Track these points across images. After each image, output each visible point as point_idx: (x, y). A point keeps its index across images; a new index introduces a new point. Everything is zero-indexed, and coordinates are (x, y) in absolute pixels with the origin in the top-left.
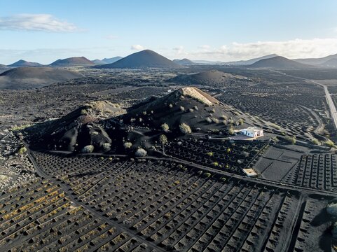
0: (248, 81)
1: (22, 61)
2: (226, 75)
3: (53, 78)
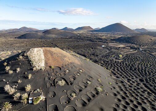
1: (66, 28)
2: (153, 38)
3: (62, 35)
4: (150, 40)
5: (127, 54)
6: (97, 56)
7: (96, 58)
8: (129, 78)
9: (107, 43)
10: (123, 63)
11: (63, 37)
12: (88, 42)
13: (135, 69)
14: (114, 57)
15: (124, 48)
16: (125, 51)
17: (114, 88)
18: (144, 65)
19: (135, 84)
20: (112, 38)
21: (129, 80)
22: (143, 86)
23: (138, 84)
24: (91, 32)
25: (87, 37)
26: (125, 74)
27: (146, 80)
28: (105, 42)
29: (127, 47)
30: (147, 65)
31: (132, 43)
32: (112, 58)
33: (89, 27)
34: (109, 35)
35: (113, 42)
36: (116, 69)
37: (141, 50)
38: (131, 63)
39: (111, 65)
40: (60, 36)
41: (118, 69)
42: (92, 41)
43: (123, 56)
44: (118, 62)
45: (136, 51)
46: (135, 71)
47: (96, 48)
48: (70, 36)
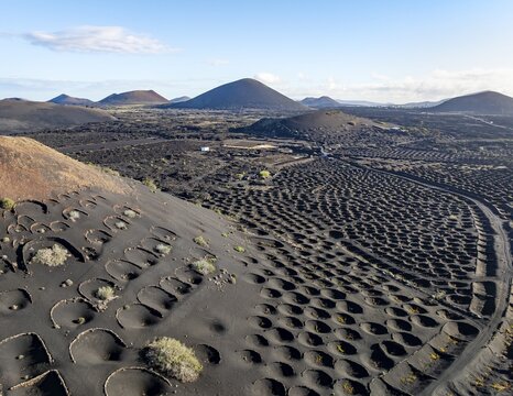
0: (399, 133)
1: (64, 96)
2: (356, 121)
3: (47, 121)
4: (348, 127)
5: (284, 169)
6: (187, 178)
7: (185, 186)
8: (297, 231)
9: (218, 139)
10: (276, 194)
11: (52, 127)
12: (151, 140)
13: (314, 207)
14: (243, 179)
15: (273, 151)
16: (279, 161)
17: (255, 261)
18: (339, 193)
19: (319, 246)
20: (234, 126)
21: (298, 238)
22: (344, 249)
23: (328, 246)
24: (161, 111)
25: (148, 126)
26: (285, 224)
27: (350, 231)
28: (210, 139)
29: (282, 150)
30: (347, 193)
31: (297, 138)
32: (238, 182)
33: (151, 91)
34: (222, 117)
35: (237, 138)
36: (254, 213)
37: (326, 154)
38: (298, 191)
39: (239, 202)
40: (42, 123)
41: (260, 213)
42: (164, 136)
43: (272, 175)
44: (260, 192)
45: (312, 159)
46: (315, 212)
47: (182, 156)
48: (79, 122)
